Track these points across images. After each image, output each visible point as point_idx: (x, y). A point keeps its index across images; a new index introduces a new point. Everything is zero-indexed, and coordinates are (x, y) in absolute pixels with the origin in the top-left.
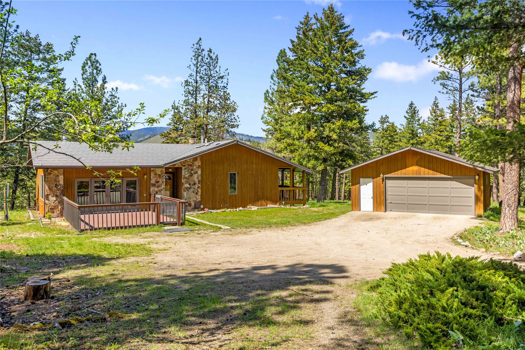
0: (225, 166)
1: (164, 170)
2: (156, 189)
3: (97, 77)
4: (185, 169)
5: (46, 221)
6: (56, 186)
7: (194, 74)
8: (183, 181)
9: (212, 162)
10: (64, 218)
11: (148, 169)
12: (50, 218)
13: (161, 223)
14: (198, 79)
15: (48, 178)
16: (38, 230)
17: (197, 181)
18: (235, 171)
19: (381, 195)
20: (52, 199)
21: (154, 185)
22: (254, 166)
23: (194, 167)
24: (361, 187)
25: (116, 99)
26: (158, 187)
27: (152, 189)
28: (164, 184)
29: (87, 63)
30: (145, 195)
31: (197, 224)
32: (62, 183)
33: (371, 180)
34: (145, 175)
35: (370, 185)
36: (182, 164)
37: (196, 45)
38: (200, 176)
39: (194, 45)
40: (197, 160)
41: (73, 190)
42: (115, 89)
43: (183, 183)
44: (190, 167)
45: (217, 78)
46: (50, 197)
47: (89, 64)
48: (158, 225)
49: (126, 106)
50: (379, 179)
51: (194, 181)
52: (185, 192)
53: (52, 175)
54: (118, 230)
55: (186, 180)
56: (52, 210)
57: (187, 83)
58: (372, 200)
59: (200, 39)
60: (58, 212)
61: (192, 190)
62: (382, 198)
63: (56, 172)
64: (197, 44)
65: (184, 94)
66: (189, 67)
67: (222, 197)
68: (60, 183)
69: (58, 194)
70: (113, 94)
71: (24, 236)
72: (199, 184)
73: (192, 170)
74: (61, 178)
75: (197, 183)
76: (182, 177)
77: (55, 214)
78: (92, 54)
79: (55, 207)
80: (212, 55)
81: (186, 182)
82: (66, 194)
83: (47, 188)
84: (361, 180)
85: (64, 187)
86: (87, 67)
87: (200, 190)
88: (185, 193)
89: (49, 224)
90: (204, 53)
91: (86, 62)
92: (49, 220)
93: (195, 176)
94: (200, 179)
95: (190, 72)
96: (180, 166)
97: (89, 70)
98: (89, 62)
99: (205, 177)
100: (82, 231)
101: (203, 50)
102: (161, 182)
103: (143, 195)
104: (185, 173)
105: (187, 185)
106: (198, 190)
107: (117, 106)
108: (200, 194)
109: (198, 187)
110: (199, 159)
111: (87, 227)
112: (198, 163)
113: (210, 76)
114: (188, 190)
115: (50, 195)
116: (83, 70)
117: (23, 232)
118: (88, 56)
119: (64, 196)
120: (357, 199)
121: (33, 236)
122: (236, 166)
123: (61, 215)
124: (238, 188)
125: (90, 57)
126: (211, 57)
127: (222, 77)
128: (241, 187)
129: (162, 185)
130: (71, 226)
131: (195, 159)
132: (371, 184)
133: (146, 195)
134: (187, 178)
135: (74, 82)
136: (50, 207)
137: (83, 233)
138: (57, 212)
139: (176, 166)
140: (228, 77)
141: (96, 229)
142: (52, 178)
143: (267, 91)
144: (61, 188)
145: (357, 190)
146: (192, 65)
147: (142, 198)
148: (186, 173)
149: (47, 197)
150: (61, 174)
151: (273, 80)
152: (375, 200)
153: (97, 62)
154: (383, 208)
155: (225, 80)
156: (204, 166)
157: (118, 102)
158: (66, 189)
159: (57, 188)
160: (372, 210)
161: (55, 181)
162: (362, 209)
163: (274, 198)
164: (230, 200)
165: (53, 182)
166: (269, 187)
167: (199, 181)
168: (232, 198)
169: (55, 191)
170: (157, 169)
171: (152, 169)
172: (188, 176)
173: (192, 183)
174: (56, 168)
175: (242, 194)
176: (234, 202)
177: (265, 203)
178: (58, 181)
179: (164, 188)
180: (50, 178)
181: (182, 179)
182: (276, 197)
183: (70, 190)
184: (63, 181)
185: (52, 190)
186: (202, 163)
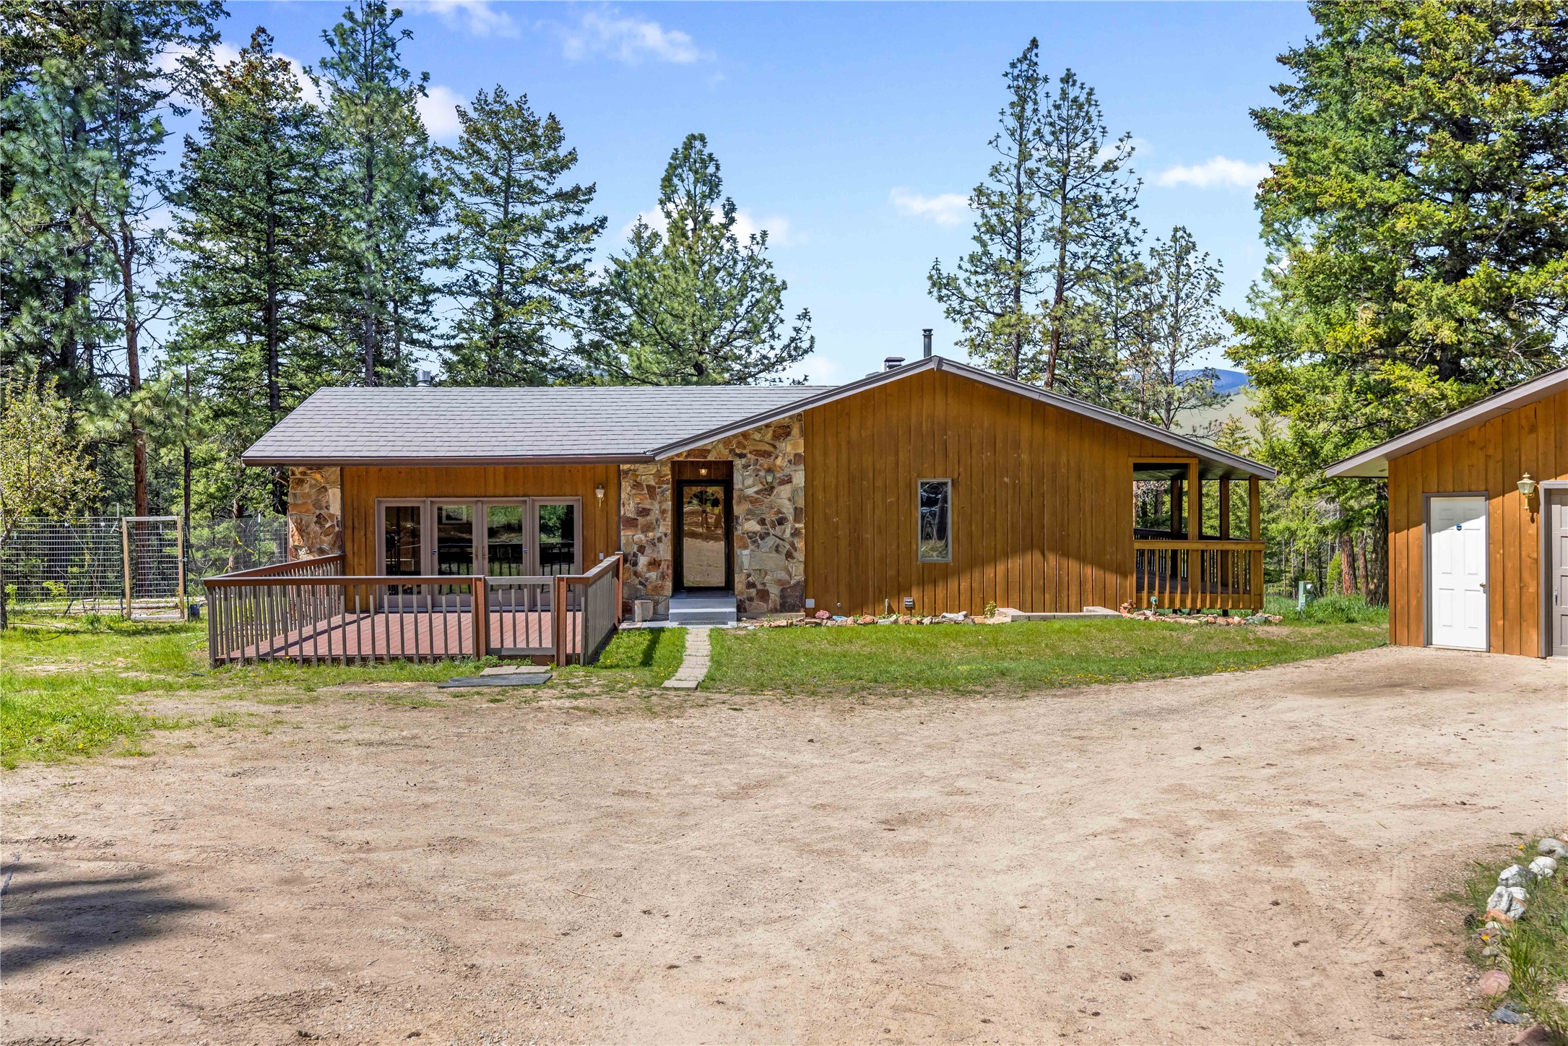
0: (901, 457)
1: (667, 469)
2: (640, 537)
3: (708, 205)
4: (746, 467)
6: (320, 519)
8: (738, 510)
9: (849, 442)
11: (612, 468)
15: (295, 495)
17: (788, 510)
18: (944, 476)
19: (1526, 575)
21: (631, 523)
22: (1025, 457)
23: (778, 462)
24: (1436, 538)
25: (763, 268)
26: (647, 528)
27: (625, 535)
28: (669, 519)
30: (601, 556)
32: (338, 513)
33: (1479, 502)
34: (598, 487)
35: (1476, 530)
36: (732, 451)
38: (802, 494)
39: (1010, 65)
40: (788, 434)
41: (369, 535)
42: (759, 238)
43: (737, 518)
44: (761, 460)
46: (302, 553)
50: (1516, 501)
51: (779, 512)
52: (746, 547)
53: (306, 486)
55: (747, 506)
58: (1482, 597)
59: (1034, 43)
61: (771, 541)
62: (1532, 589)
63: (318, 476)
64: (1021, 60)
65: (970, 232)
66: (994, 141)
67: (891, 573)
68: (332, 511)
69: (325, 546)
70: (756, 252)
72: (796, 520)
73: (770, 471)
74: (334, 495)
75: (791, 518)
76: (736, 495)
78: (693, 137)
80: (1074, 91)
81: (750, 513)
82: (348, 545)
83: (292, 525)
84: (1437, 504)
85: (343, 523)
87: (800, 544)
88: (746, 552)
91: (673, 163)
93: (784, 492)
94: (801, 504)
96: (725, 455)
99: (820, 495)
101: (1043, 79)
102: (655, 514)
103: (596, 556)
104: (744, 482)
105: (753, 526)
106: (792, 545)
108: (800, 556)
109: (796, 533)
110: (796, 431)
112: (795, 445)
114: (754, 542)
115: (301, 547)
116: (665, 188)
118: (681, 145)
120: (1412, 591)
122: (946, 456)
124: (956, 539)
125: (687, 146)
127: (1111, 166)
128: (970, 534)
129: (662, 522)
131: (783, 432)
132: (1481, 522)
134: (754, 501)
139: (709, 456)
142: (308, 495)
144: (332, 526)
145: (1414, 552)
148: (749, 481)
149: (291, 555)
150: (333, 484)
152: (1498, 597)
153: (710, 159)
154: (1534, 637)
156: (818, 458)
158: (350, 531)
159: (322, 526)
160: (1482, 644)
161: (317, 504)
162: (1436, 640)
163: (1112, 579)
164: (922, 583)
165: (311, 507)
166: (1089, 534)
167: (796, 509)
168: (932, 576)
169: (315, 538)
170: (641, 467)
171: (624, 467)
172: (757, 492)
173: (771, 517)
174: (317, 465)
175: (973, 562)
176: (940, 592)
177: (1074, 600)
178: (324, 504)
179: (666, 535)
180: (303, 496)
181: (734, 502)
182: (1124, 576)
183: (362, 533)
184: (338, 506)
185: (309, 534)
186: (809, 446)
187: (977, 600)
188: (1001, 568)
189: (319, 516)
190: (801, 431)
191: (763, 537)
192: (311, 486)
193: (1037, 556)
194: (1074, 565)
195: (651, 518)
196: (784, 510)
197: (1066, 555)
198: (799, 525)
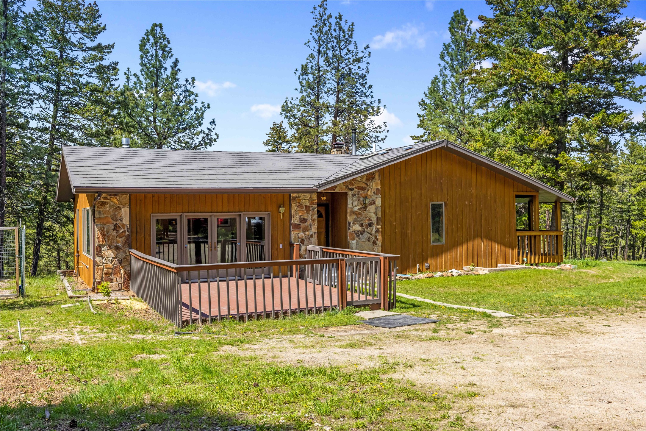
0: (423, 191)
1: (315, 197)
2: (301, 234)
3: (163, 62)
4: (353, 195)
5: (99, 298)
6: (116, 228)
7: (316, 54)
8: (350, 219)
9: (400, 183)
10: (131, 292)
11: (287, 195)
12: (107, 294)
13: (349, 304)
14: (322, 63)
15: (99, 212)
16: (86, 321)
17: (374, 219)
18: (441, 201)
20: (109, 254)
21: (297, 227)
22: (474, 191)
23: (369, 193)
25: (193, 97)
26: (305, 230)
27: (294, 234)
28: (316, 224)
29: (148, 40)
30: (281, 246)
31: (414, 306)
32: (128, 223)
34: (280, 207)
36: (347, 187)
37: (318, 8)
38: (380, 210)
39: (315, 8)
40: (373, 178)
41: (147, 237)
42: (190, 81)
43: (349, 223)
44: (361, 192)
45: (351, 60)
46: (104, 249)
47: (152, 40)
48: (342, 308)
49: (209, 107)
51: (370, 220)
52: (354, 239)
53: (107, 206)
54: (262, 322)
55: (355, 217)
56: (109, 276)
57: (305, 70)
60: (120, 281)
61: (366, 235)
63: (115, 200)
64: (320, 6)
65: (299, 87)
66: (307, 44)
67: (419, 250)
68: (124, 222)
69: (120, 245)
70: (188, 88)
71: (58, 337)
72: (378, 224)
73: (366, 197)
74: (125, 212)
75: (375, 223)
76: (349, 211)
77: (114, 285)
78: (155, 25)
79: (116, 271)
80: (343, 24)
81: (356, 221)
82: (134, 243)
83: (97, 232)
85: (131, 230)
86: (148, 46)
87: (380, 237)
88: (354, 242)
89: (107, 306)
90: (330, 20)
91: (146, 37)
92: (106, 298)
93: (372, 208)
94: (380, 215)
95: (310, 52)
96: (344, 189)
97: (152, 51)
98: (151, 37)
99: (387, 211)
100: (185, 323)
101: (330, 16)
102: (309, 222)
103: (278, 246)
104: (352, 204)
105: (357, 227)
106: (376, 237)
107: (194, 109)
108: (379, 243)
109: (377, 231)
110: (377, 177)
111: (195, 316)
112: (377, 184)
113: (340, 59)
114: (358, 236)
115: (103, 246)
116: (141, 50)
117: (55, 325)
118: (149, 28)
119: (131, 248)
121: (77, 339)
122: (442, 190)
123: (126, 286)
124: (447, 233)
125: (153, 29)
126: (340, 28)
127: (359, 60)
128: (452, 230)
129: (313, 226)
130: (152, 310)
131: (371, 177)
133: (284, 246)
134: (357, 214)
135: (125, 74)
136: (105, 271)
137: (187, 328)
138: (118, 280)
139: (337, 190)
140: (369, 60)
141: (214, 319)
142: (109, 212)
143: (436, 78)
144: (124, 232)
146: (312, 41)
147: (276, 253)
148: (355, 203)
149: (98, 251)
150: (124, 205)
151: (445, 61)
153: (164, 37)
155: (363, 65)
156: (387, 191)
157: (196, 102)
158: (135, 235)
159: (117, 232)
161: (114, 218)
163: (508, 251)
164: (433, 256)
165: (110, 220)
166: (499, 230)
167: (377, 218)
168: (437, 252)
169: (113, 239)
170: (302, 195)
171: (293, 195)
172: (359, 209)
173: (366, 223)
174: (115, 192)
175: (454, 244)
176: (440, 260)
177: (494, 261)
178: (119, 218)
179: (315, 233)
180: (105, 213)
181: (348, 214)
182: (513, 249)
183: (143, 235)
184: (128, 219)
185: (108, 237)
186: (383, 185)
187: (456, 263)
188: (465, 247)
189: (115, 225)
190: (379, 177)
191: (362, 233)
192: (110, 206)
193: (479, 241)
194: (493, 244)
195: (308, 224)
196: (372, 219)
197: (490, 239)
198: (379, 227)
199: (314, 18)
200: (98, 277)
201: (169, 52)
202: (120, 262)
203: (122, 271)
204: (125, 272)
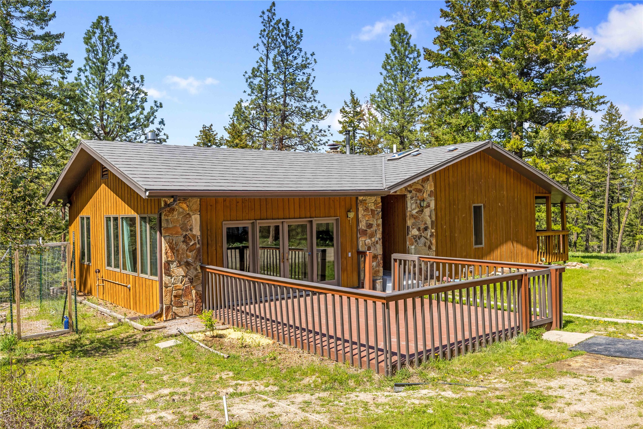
0: (467, 193)
1: (379, 200)
2: (368, 241)
3: (110, 57)
4: (412, 198)
6: (186, 239)
7: (264, 58)
8: (409, 223)
9: (449, 185)
11: (354, 198)
15: (167, 220)
17: (429, 222)
18: (481, 203)
20: (179, 272)
21: (364, 233)
22: (505, 193)
23: (425, 195)
25: (142, 95)
26: (371, 236)
27: (361, 241)
28: (381, 230)
29: (94, 33)
30: (350, 255)
32: (199, 233)
34: (349, 211)
36: (407, 190)
37: (267, 13)
38: (434, 213)
39: (264, 13)
40: (428, 183)
41: (218, 249)
42: (139, 79)
43: (408, 227)
44: (418, 194)
46: (173, 266)
47: (98, 34)
48: (526, 331)
49: (161, 107)
51: (426, 224)
52: (412, 245)
53: (176, 213)
55: (413, 221)
56: (178, 299)
57: (255, 73)
59: (274, 4)
60: (191, 304)
61: (423, 240)
63: (184, 206)
64: (269, 11)
66: (256, 47)
68: (194, 233)
69: (190, 260)
70: (137, 86)
72: (432, 228)
73: (422, 200)
74: (196, 220)
75: (430, 227)
76: (408, 214)
77: (185, 310)
78: (101, 18)
79: (186, 292)
80: (290, 30)
81: (414, 225)
82: (206, 257)
83: (165, 245)
85: (202, 241)
86: (94, 40)
87: (434, 241)
88: (413, 247)
91: (91, 30)
93: (427, 211)
94: (434, 218)
95: (260, 55)
96: (405, 193)
98: (97, 30)
99: (439, 214)
102: (374, 228)
103: (347, 255)
104: (412, 207)
105: (415, 232)
106: (431, 242)
108: (434, 248)
109: (432, 235)
110: (431, 178)
112: (431, 186)
114: (416, 241)
115: (172, 262)
116: (86, 43)
118: (95, 21)
119: (202, 264)
122: (481, 192)
123: (198, 310)
124: (486, 235)
125: (99, 22)
127: (305, 66)
128: (490, 232)
129: (378, 232)
131: (427, 179)
133: (352, 254)
134: (415, 218)
136: (174, 293)
138: (189, 304)
139: (398, 193)
140: (315, 66)
142: (177, 220)
143: (381, 86)
144: (195, 244)
146: (261, 45)
147: (345, 262)
149: (166, 268)
150: (195, 212)
151: (386, 70)
153: (111, 31)
156: (438, 193)
158: (205, 247)
159: (187, 244)
161: (184, 227)
163: (530, 253)
165: (180, 230)
166: (523, 231)
167: (432, 221)
168: (478, 254)
169: (183, 254)
170: (368, 198)
171: (361, 198)
172: (417, 213)
173: (422, 227)
174: (184, 196)
175: (491, 248)
178: (189, 228)
179: (380, 239)
180: (173, 221)
181: (408, 218)
182: (534, 251)
183: (214, 248)
184: (198, 228)
185: (178, 251)
186: (435, 187)
188: (499, 251)
189: (185, 237)
190: (433, 178)
191: (420, 237)
192: (179, 214)
194: (519, 247)
196: (427, 223)
197: (517, 242)
198: (433, 231)
199: (262, 22)
200: (166, 301)
201: (117, 47)
202: (191, 281)
203: (194, 292)
204: (196, 293)
